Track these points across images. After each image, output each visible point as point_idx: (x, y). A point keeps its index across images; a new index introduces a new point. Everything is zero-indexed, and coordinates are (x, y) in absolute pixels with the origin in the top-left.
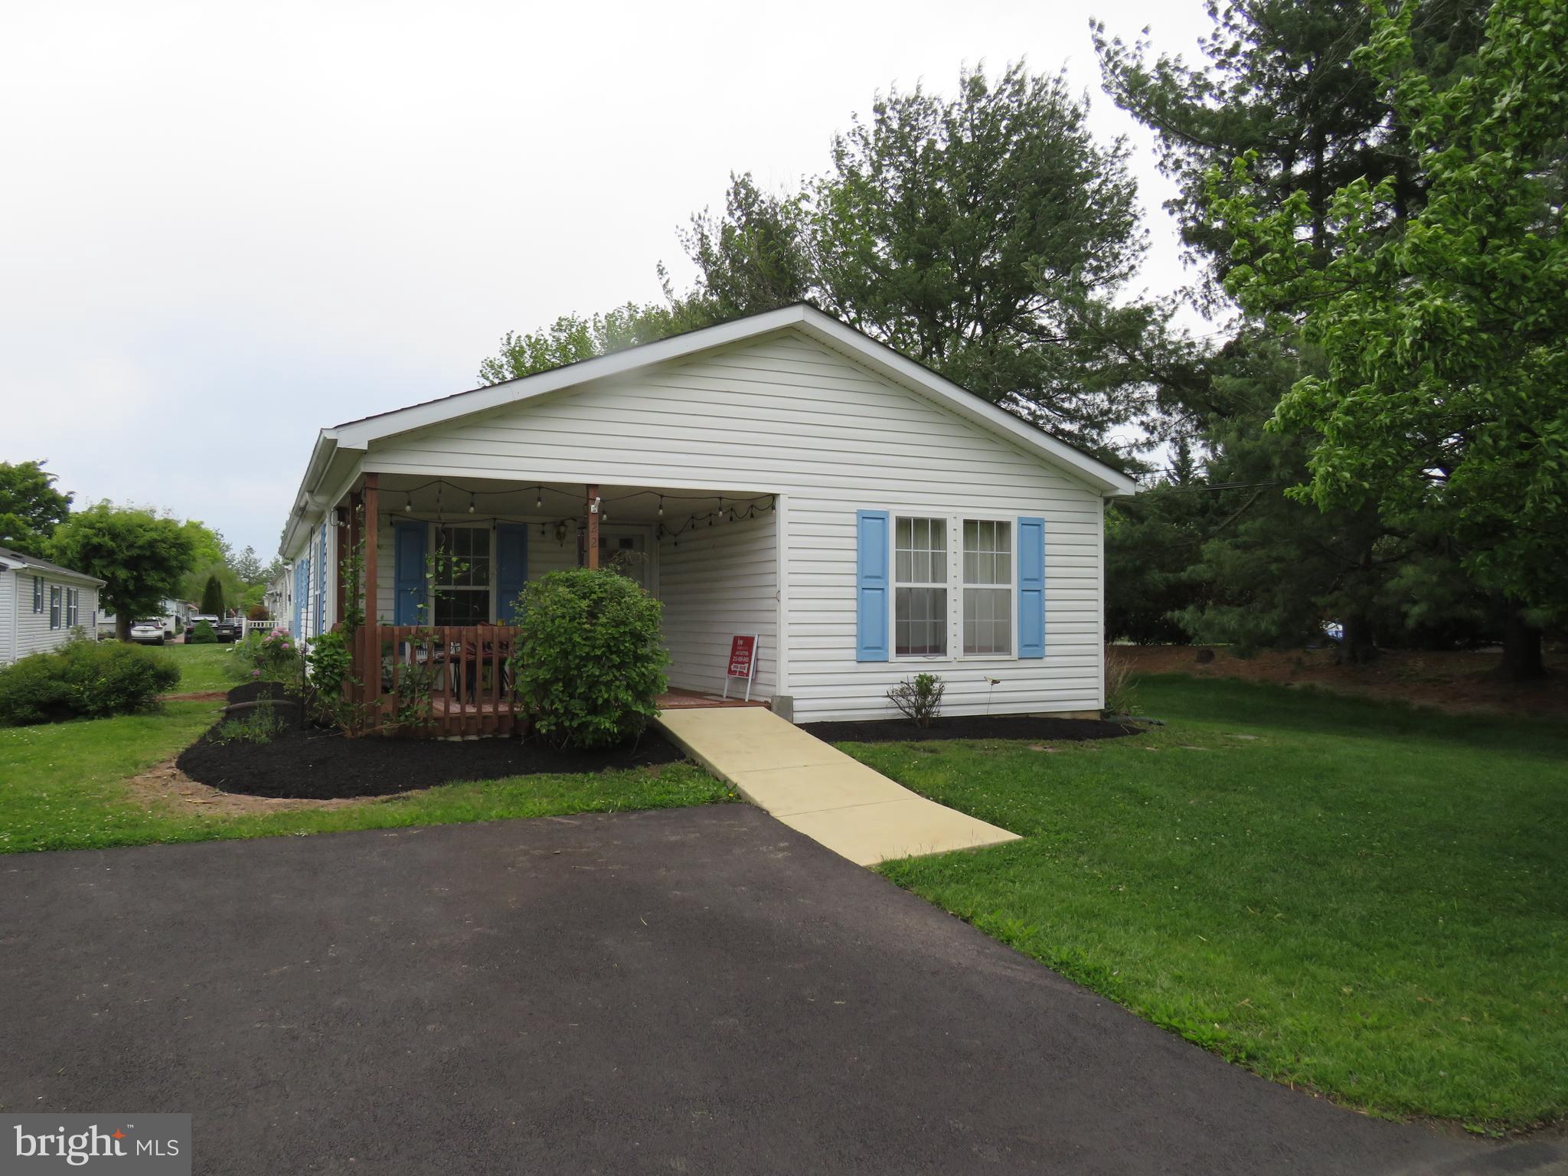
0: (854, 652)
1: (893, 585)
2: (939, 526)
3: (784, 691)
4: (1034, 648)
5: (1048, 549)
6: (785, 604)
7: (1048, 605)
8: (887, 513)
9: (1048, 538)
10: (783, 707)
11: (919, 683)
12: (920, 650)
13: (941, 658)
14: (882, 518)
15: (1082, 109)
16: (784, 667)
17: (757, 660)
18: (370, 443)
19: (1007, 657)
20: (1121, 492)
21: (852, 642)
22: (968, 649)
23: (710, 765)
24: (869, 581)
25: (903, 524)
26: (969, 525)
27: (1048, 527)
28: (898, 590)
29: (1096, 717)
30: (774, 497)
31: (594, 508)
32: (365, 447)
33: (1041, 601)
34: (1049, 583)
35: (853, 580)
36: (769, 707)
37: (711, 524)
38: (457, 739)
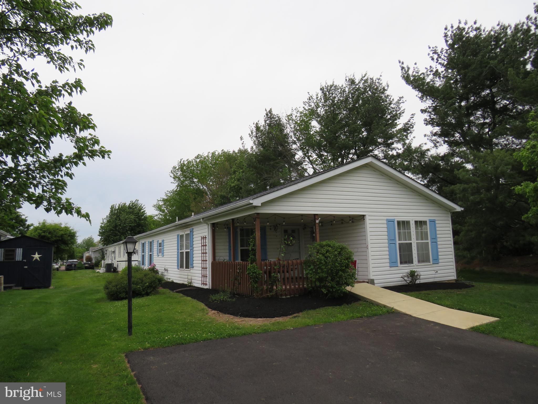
0: (388, 264)
1: (398, 242)
2: (408, 222)
3: (372, 278)
4: (436, 261)
5: (437, 229)
6: (370, 249)
7: (439, 246)
8: (394, 219)
9: (437, 225)
10: (372, 282)
11: (410, 273)
12: (406, 263)
13: (412, 265)
14: (393, 221)
15: (386, 88)
16: (371, 270)
17: (358, 268)
18: (262, 204)
19: (429, 264)
20: (457, 210)
21: (388, 261)
22: (419, 262)
23: (375, 302)
24: (391, 241)
25: (399, 223)
26: (416, 222)
27: (437, 222)
28: (399, 244)
29: (454, 282)
30: (364, 216)
31: (317, 221)
32: (260, 205)
33: (437, 245)
34: (438, 239)
35: (386, 241)
36: (368, 283)
37: (331, 224)
38: (284, 297)
